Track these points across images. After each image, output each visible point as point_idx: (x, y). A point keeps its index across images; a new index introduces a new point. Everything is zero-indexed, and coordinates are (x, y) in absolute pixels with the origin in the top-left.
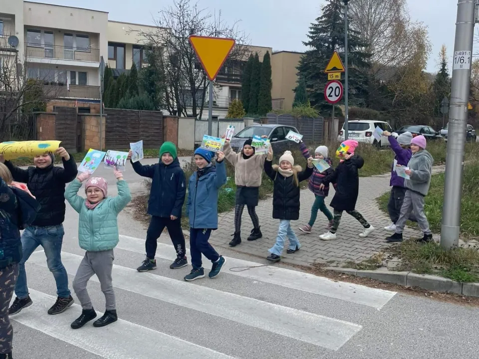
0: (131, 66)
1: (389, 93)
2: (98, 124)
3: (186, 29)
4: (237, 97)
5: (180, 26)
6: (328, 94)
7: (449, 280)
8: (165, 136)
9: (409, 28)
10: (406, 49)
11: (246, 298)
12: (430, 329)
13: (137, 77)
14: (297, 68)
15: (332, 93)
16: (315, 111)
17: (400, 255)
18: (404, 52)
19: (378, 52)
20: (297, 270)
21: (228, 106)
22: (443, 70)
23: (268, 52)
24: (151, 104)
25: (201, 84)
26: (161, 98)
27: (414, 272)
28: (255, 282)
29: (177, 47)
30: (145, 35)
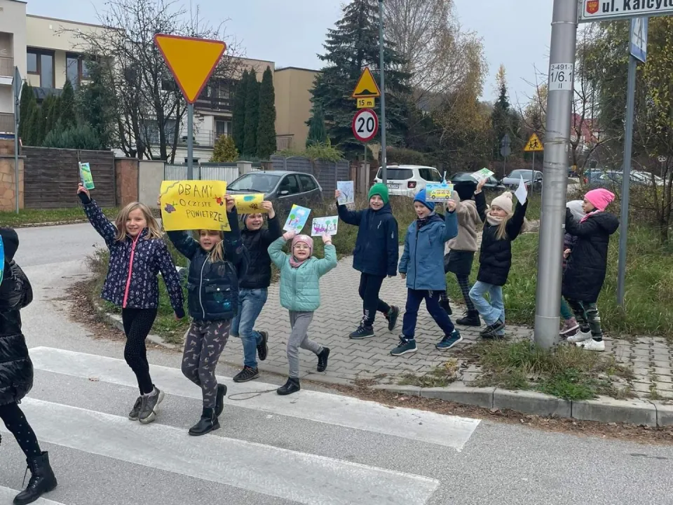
0: (64, 83)
1: (435, 128)
2: (12, 171)
3: (148, 30)
4: (226, 131)
5: (138, 25)
6: (357, 128)
7: (553, 397)
8: (118, 189)
9: (459, 40)
10: (456, 68)
11: (257, 444)
12: (537, 478)
13: (73, 99)
14: (311, 91)
15: (363, 126)
16: (338, 152)
17: (478, 361)
18: (452, 72)
19: (420, 71)
20: (332, 393)
21: (213, 144)
22: (503, 97)
23: (268, 67)
24: (96, 141)
25: (172, 111)
26: (112, 131)
27: (502, 387)
28: (270, 416)
29: (135, 56)
30: (85, 37)
